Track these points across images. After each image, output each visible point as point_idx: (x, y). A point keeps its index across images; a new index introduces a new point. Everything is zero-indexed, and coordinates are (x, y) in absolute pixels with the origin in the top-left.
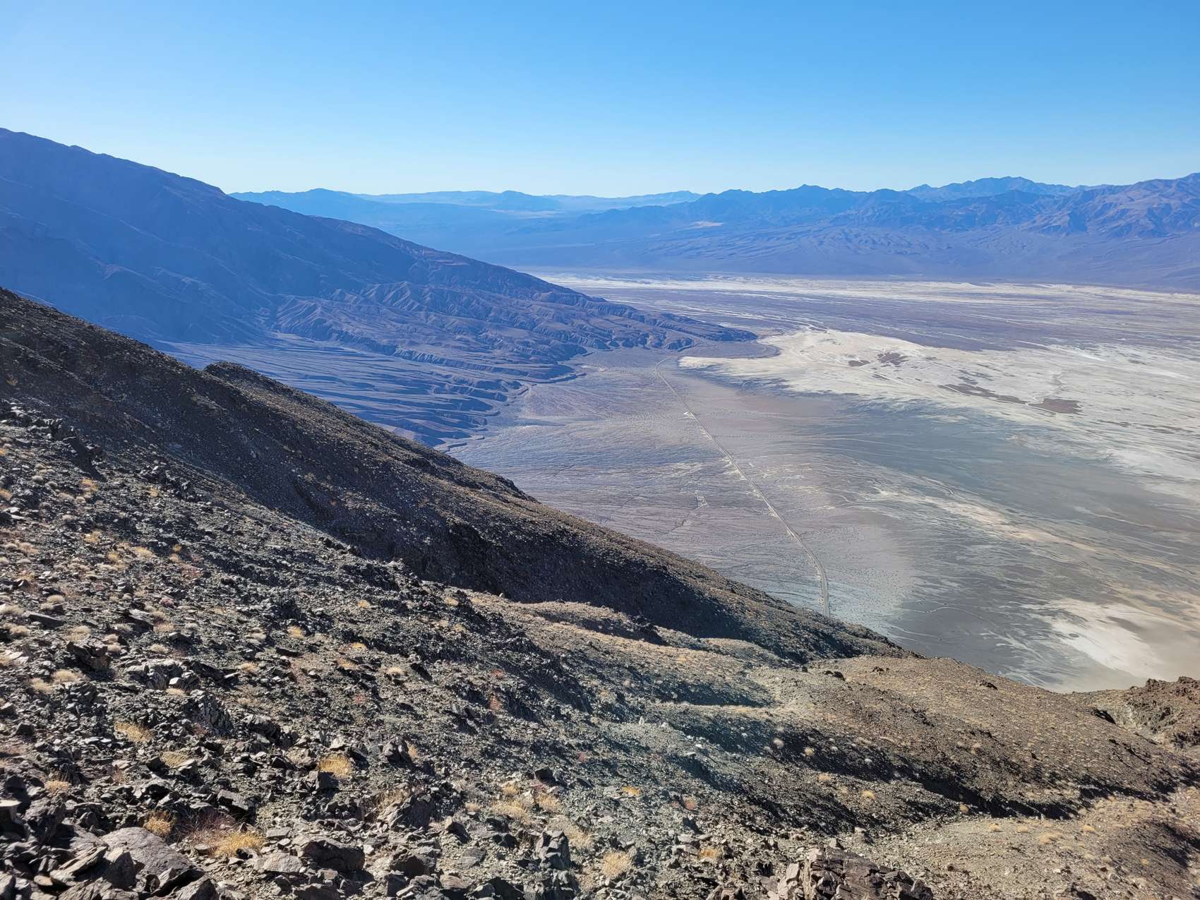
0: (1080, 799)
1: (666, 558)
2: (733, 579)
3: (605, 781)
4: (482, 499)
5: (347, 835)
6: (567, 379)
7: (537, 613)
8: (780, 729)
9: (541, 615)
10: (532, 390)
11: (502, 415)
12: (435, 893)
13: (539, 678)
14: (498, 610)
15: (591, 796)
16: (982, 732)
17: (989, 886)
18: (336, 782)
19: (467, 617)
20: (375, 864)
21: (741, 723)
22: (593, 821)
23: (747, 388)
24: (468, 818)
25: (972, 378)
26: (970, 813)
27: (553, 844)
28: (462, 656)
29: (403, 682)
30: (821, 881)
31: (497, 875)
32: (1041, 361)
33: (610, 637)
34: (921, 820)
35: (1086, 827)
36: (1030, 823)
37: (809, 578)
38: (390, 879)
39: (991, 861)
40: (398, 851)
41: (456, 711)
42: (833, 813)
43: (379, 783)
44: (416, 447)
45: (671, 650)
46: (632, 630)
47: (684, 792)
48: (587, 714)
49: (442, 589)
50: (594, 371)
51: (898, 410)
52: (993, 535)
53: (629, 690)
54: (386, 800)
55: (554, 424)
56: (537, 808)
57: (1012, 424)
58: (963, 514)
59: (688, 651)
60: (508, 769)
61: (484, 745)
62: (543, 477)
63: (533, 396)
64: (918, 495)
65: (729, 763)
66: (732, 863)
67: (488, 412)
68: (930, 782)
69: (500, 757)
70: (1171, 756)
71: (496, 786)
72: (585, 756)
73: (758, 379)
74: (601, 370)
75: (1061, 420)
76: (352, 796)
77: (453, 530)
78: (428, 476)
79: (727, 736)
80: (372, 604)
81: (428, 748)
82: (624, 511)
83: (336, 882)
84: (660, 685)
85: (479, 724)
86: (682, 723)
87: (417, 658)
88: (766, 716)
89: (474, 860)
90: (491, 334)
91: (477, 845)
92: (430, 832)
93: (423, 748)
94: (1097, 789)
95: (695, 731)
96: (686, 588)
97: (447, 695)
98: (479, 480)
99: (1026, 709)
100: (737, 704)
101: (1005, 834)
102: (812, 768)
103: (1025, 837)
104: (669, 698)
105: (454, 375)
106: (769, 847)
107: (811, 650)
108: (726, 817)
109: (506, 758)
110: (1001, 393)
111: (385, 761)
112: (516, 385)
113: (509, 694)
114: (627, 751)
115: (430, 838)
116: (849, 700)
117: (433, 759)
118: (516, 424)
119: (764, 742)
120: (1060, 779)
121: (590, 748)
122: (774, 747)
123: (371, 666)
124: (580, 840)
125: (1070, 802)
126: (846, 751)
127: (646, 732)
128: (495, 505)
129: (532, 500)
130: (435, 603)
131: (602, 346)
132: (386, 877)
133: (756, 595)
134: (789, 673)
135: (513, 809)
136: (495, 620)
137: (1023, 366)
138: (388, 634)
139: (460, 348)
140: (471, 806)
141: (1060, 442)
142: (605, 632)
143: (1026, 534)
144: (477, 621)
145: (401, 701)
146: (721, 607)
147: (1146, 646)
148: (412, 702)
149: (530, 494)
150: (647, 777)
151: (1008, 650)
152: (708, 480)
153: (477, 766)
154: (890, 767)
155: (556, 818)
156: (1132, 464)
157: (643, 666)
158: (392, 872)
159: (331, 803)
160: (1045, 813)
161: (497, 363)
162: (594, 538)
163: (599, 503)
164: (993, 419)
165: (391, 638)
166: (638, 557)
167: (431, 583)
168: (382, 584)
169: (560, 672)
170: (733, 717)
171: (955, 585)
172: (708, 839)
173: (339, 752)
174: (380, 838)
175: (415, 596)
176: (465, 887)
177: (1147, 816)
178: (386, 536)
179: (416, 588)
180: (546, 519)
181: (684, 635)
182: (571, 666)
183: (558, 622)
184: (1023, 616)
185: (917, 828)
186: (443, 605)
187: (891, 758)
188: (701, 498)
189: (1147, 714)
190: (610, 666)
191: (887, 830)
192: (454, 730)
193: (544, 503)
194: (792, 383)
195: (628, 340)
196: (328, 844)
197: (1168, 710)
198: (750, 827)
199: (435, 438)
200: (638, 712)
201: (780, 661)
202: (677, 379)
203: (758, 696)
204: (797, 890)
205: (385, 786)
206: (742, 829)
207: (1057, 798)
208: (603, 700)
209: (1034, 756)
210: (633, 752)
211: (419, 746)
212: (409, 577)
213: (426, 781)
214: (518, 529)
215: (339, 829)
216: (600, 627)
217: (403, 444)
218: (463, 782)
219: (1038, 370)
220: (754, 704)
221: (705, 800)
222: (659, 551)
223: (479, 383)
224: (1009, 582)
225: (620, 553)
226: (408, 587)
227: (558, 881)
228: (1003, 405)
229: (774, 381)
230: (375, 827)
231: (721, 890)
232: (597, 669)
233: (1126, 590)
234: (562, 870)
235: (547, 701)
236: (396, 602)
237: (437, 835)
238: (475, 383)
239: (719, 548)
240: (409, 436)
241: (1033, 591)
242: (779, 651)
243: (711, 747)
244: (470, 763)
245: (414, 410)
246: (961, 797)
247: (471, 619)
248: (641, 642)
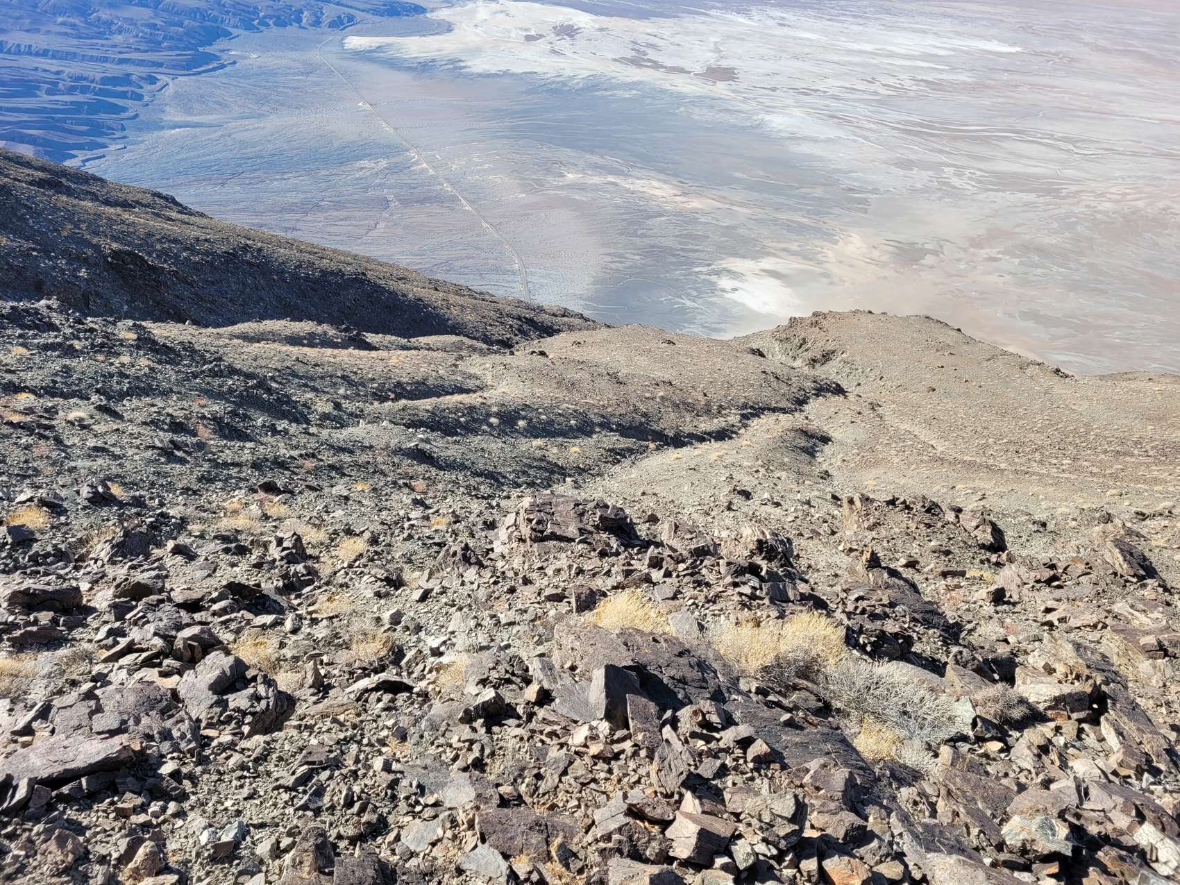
0: (740, 422)
1: (364, 264)
2: (436, 277)
3: (333, 482)
4: (139, 220)
5: (57, 578)
6: (214, 69)
7: (233, 336)
8: (495, 409)
9: (238, 337)
10: (175, 85)
11: (142, 117)
12: (168, 608)
13: (248, 400)
14: (186, 337)
15: (321, 497)
16: (664, 382)
17: (673, 501)
18: (32, 533)
19: (150, 349)
20: (96, 597)
21: (458, 410)
22: (325, 517)
23: (423, 71)
24: (193, 539)
25: (643, 49)
26: (657, 449)
27: (286, 544)
28: (155, 390)
29: (90, 425)
30: (534, 522)
31: (232, 580)
32: (702, 28)
33: (318, 350)
34: (619, 461)
35: (745, 443)
36: (704, 446)
37: (508, 267)
38: (114, 606)
39: (674, 482)
40: (118, 581)
41: (160, 445)
42: (547, 470)
43: (85, 525)
44: (40, 164)
45: (382, 354)
46: (339, 340)
47: (412, 478)
48: (305, 426)
49: (114, 323)
50: (246, 58)
51: (577, 87)
52: (668, 207)
53: (346, 397)
54: (96, 540)
55: (209, 126)
56: (266, 517)
57: (680, 96)
58: (642, 189)
59: (399, 352)
60: (228, 489)
61: (198, 472)
62: (210, 189)
63: (176, 92)
64: (600, 174)
65: (451, 446)
66: (460, 526)
67: (123, 115)
68: (624, 431)
69: (220, 480)
70: (806, 377)
71: (218, 506)
72: (310, 464)
73: (433, 61)
74: (254, 56)
75: (721, 89)
76: (54, 542)
77: (112, 258)
78: (64, 198)
79: (446, 424)
80: (29, 349)
81: (136, 484)
82: (310, 218)
83: (55, 621)
84: (377, 389)
85: (189, 454)
86: (402, 419)
87: (101, 400)
88: (481, 400)
89: (206, 573)
90: (105, 14)
91: (206, 559)
92: (152, 558)
93: (129, 486)
94: (753, 411)
95: (415, 424)
96: (390, 293)
97: (146, 431)
98: (130, 198)
99: (699, 358)
100: (452, 394)
101: (684, 460)
102: (526, 437)
103: (699, 459)
104: (386, 399)
105: (67, 70)
106: (493, 508)
107: (516, 335)
108: (453, 492)
109: (226, 480)
110: (668, 63)
111: (86, 503)
112: (152, 80)
113: (216, 420)
114: (351, 452)
115: (153, 563)
116: (552, 374)
117: (143, 493)
118: (163, 128)
119: (481, 422)
120: (725, 409)
121: (313, 456)
122: (490, 425)
123: (46, 415)
124: (312, 536)
125: (733, 426)
126: (554, 418)
127: (368, 433)
128: (157, 225)
129: (202, 215)
130: (108, 339)
131: (249, 27)
132: (109, 606)
133: (459, 291)
134: (498, 358)
135: (240, 522)
136: (184, 349)
137: (687, 34)
138: (58, 379)
139: (66, 34)
140: (195, 528)
141: (721, 111)
142: (311, 345)
143: (695, 204)
144: (164, 352)
145: (92, 445)
146: (426, 306)
147: (789, 290)
148: (106, 443)
149: (197, 209)
150: (375, 472)
151: (683, 311)
152: (395, 176)
153: (195, 493)
154: (592, 424)
155: (287, 522)
156: (780, 127)
157: (355, 373)
158: (117, 600)
159: (31, 553)
160: (714, 438)
161: (120, 53)
162: (282, 250)
163: (281, 212)
164: (663, 91)
165: (62, 383)
166: (333, 266)
167: (99, 319)
168: (37, 327)
169: (269, 390)
170: (450, 406)
171: (637, 257)
172: (437, 511)
173: (28, 503)
174: (96, 574)
175: (81, 335)
176: (199, 596)
177: (788, 425)
178: (28, 273)
179: (80, 326)
180: (221, 235)
181: (394, 337)
182: (280, 383)
183: (258, 342)
184: (694, 278)
185: (617, 468)
186: (119, 340)
187: (592, 416)
188: (391, 197)
189: (789, 346)
190: (322, 378)
191: (592, 475)
192: (163, 463)
193: (217, 218)
194: (469, 64)
195: (279, 17)
196: (35, 590)
197: (804, 339)
198: (476, 495)
199: (63, 151)
200: (357, 416)
201: (489, 349)
202: (346, 64)
203: (471, 384)
204: (515, 533)
205: (92, 527)
206: (468, 499)
207: (723, 425)
208: (320, 410)
209: (705, 395)
210: (358, 452)
211: (124, 484)
212: (69, 315)
213: (138, 514)
214: (191, 249)
215: (46, 574)
216: (305, 342)
217: (20, 162)
218: (181, 508)
219: (701, 38)
220: (468, 391)
221: (431, 481)
222: (355, 257)
223: (102, 78)
224: (682, 249)
225: (314, 264)
226: (70, 326)
227: (296, 573)
228: (672, 76)
229: (451, 61)
230: (89, 565)
231: (450, 547)
232: (308, 381)
233: (774, 244)
234: (298, 563)
235: (260, 420)
236: (60, 345)
237: (161, 559)
238: (97, 79)
239: (417, 247)
240: (26, 151)
241: (702, 255)
242: (487, 340)
243: (431, 435)
244: (186, 490)
245: (25, 117)
246: (650, 437)
247: (157, 352)
248: (350, 350)
